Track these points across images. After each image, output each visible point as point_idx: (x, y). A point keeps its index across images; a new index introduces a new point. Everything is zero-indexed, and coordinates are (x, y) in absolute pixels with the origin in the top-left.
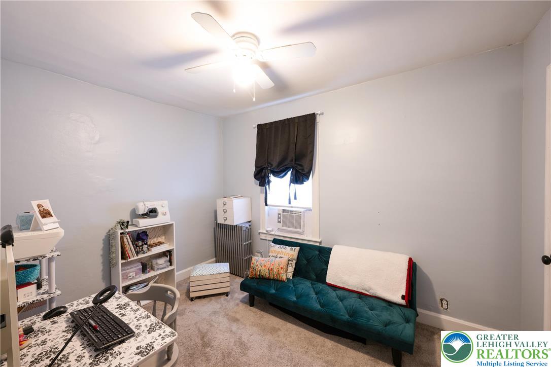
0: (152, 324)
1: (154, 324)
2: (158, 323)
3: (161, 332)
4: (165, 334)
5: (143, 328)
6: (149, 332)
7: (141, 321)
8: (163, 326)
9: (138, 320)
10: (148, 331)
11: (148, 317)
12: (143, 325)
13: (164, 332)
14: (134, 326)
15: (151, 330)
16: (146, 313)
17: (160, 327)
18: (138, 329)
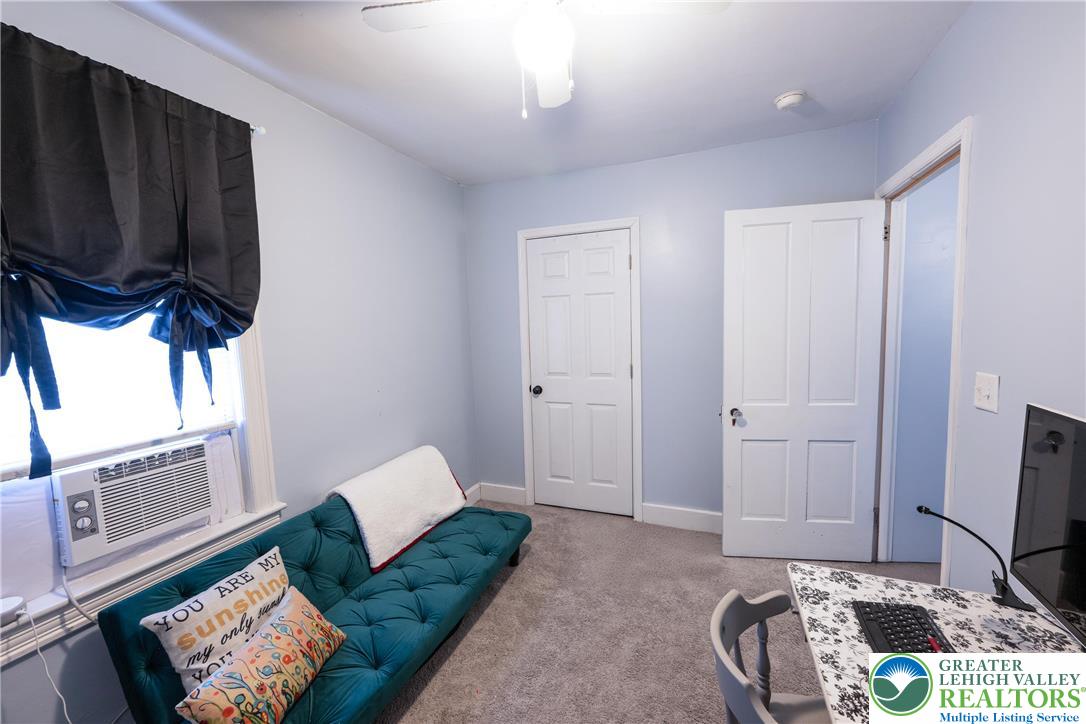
0: (815, 603)
1: (810, 600)
2: (802, 597)
3: (807, 582)
4: (805, 576)
5: (834, 609)
6: (825, 596)
7: (830, 625)
8: (799, 587)
9: (835, 632)
10: (827, 599)
11: (813, 623)
12: (830, 615)
13: (804, 579)
14: (848, 624)
15: (821, 597)
16: (810, 634)
17: (805, 588)
18: (843, 614)
